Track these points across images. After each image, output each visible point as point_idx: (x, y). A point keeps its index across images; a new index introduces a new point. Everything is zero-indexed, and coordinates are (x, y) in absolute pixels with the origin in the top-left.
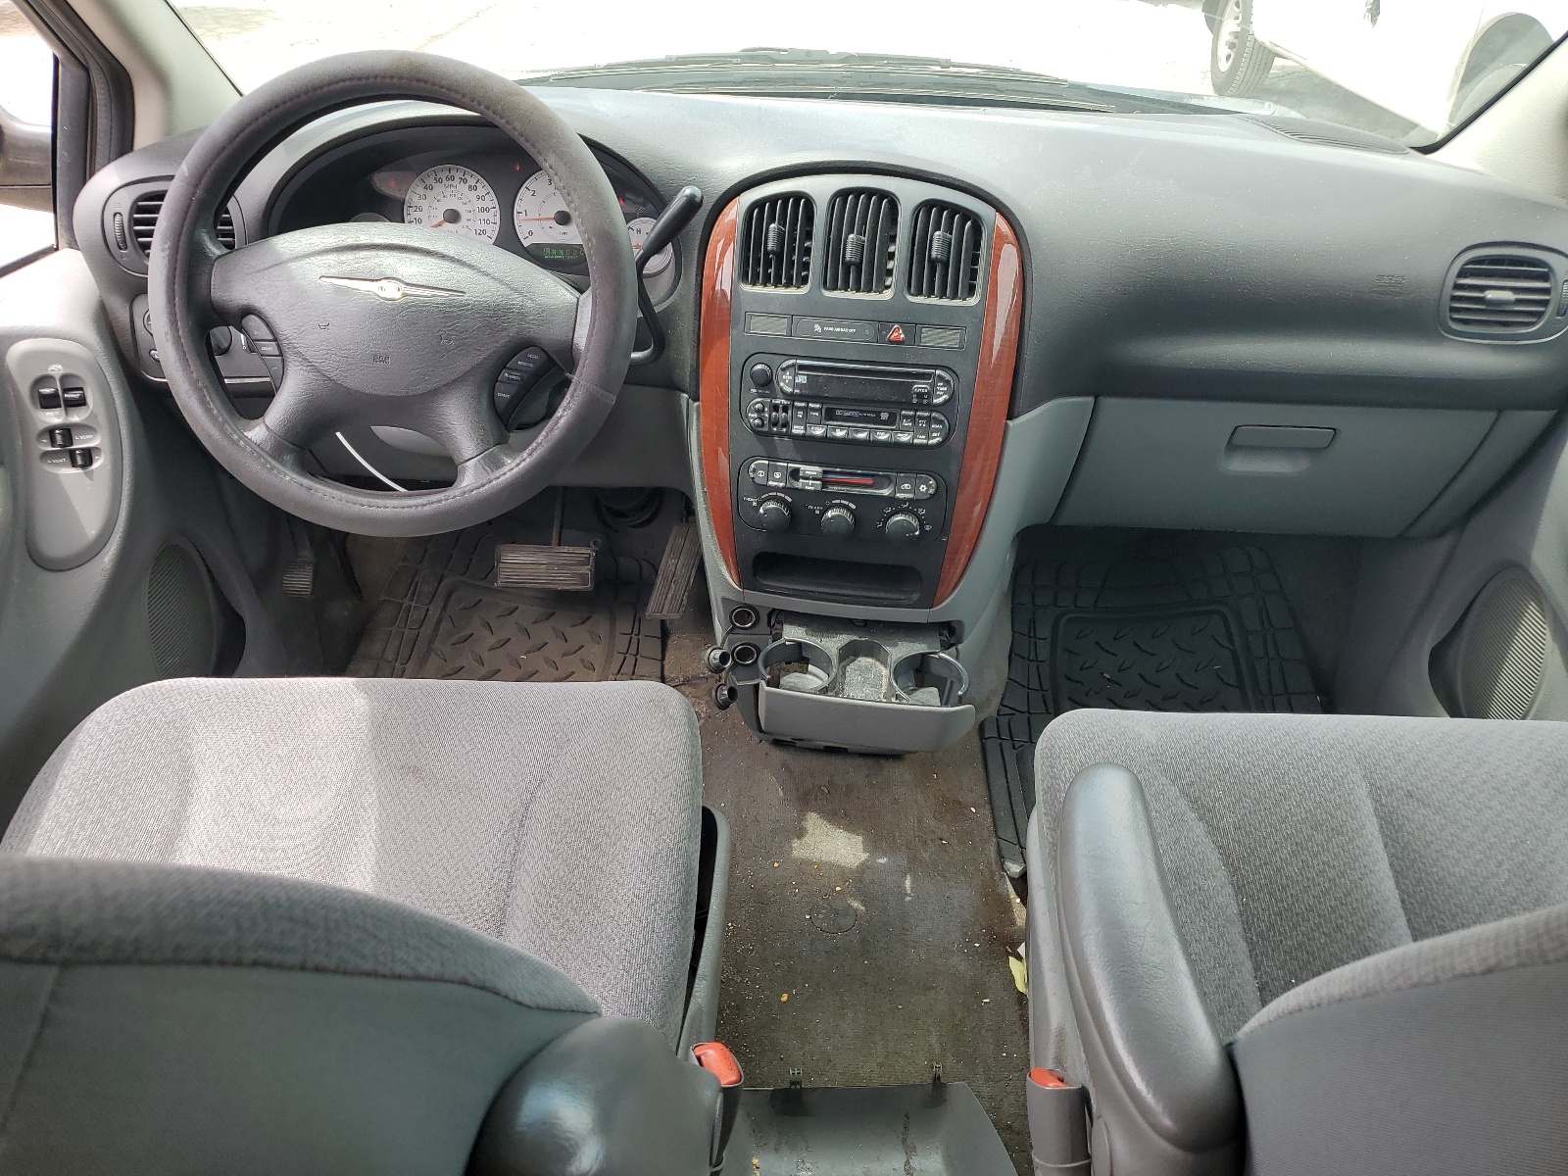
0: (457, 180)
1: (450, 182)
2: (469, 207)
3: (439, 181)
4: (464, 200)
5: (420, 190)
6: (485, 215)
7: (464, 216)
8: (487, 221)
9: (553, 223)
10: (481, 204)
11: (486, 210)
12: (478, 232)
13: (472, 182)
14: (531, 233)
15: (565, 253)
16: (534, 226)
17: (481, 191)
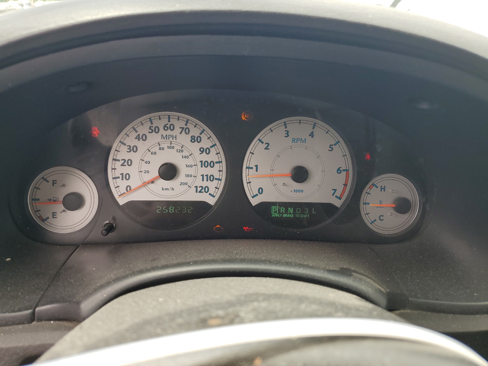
0: (177, 131)
1: (169, 132)
2: (190, 161)
3: (156, 130)
4: (186, 153)
5: (131, 141)
6: (208, 171)
7: (183, 171)
8: (211, 178)
9: (290, 181)
10: (204, 157)
11: (211, 164)
12: (199, 189)
13: (195, 132)
14: (261, 191)
15: (294, 211)
16: (265, 183)
17: (206, 143)
